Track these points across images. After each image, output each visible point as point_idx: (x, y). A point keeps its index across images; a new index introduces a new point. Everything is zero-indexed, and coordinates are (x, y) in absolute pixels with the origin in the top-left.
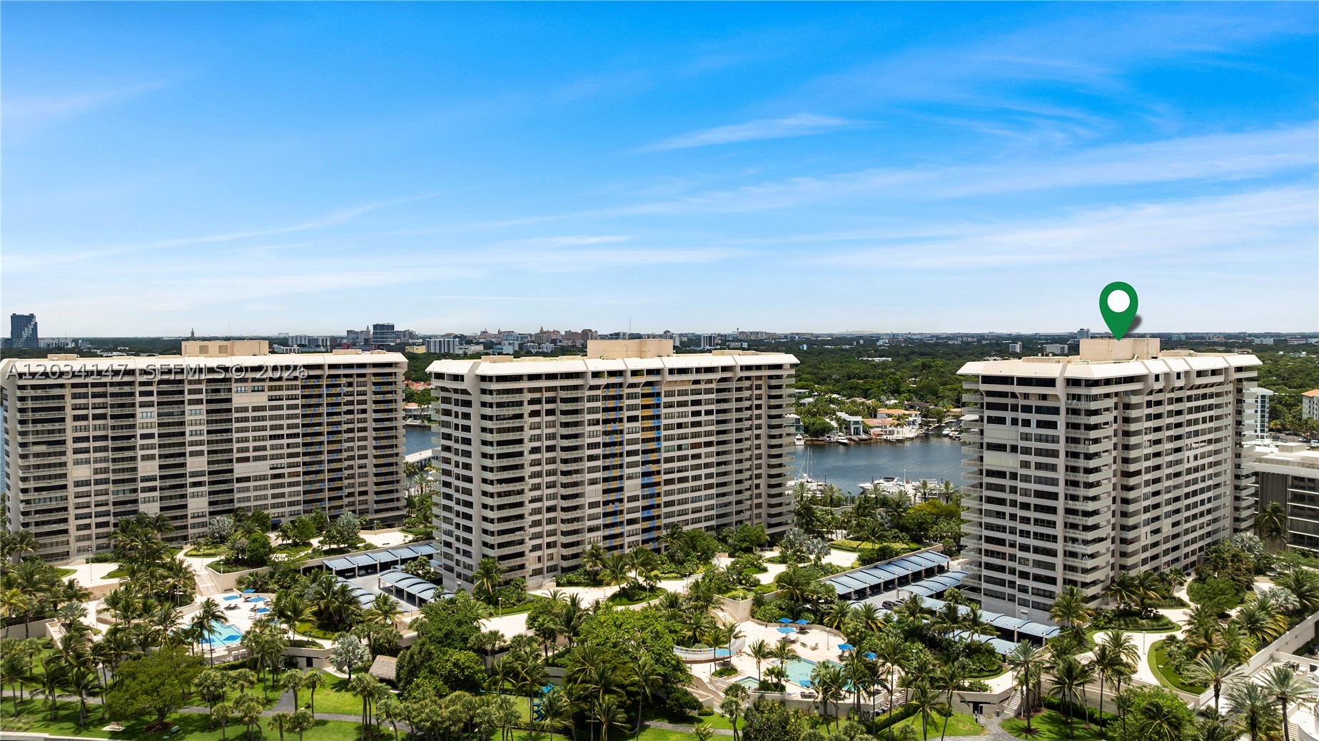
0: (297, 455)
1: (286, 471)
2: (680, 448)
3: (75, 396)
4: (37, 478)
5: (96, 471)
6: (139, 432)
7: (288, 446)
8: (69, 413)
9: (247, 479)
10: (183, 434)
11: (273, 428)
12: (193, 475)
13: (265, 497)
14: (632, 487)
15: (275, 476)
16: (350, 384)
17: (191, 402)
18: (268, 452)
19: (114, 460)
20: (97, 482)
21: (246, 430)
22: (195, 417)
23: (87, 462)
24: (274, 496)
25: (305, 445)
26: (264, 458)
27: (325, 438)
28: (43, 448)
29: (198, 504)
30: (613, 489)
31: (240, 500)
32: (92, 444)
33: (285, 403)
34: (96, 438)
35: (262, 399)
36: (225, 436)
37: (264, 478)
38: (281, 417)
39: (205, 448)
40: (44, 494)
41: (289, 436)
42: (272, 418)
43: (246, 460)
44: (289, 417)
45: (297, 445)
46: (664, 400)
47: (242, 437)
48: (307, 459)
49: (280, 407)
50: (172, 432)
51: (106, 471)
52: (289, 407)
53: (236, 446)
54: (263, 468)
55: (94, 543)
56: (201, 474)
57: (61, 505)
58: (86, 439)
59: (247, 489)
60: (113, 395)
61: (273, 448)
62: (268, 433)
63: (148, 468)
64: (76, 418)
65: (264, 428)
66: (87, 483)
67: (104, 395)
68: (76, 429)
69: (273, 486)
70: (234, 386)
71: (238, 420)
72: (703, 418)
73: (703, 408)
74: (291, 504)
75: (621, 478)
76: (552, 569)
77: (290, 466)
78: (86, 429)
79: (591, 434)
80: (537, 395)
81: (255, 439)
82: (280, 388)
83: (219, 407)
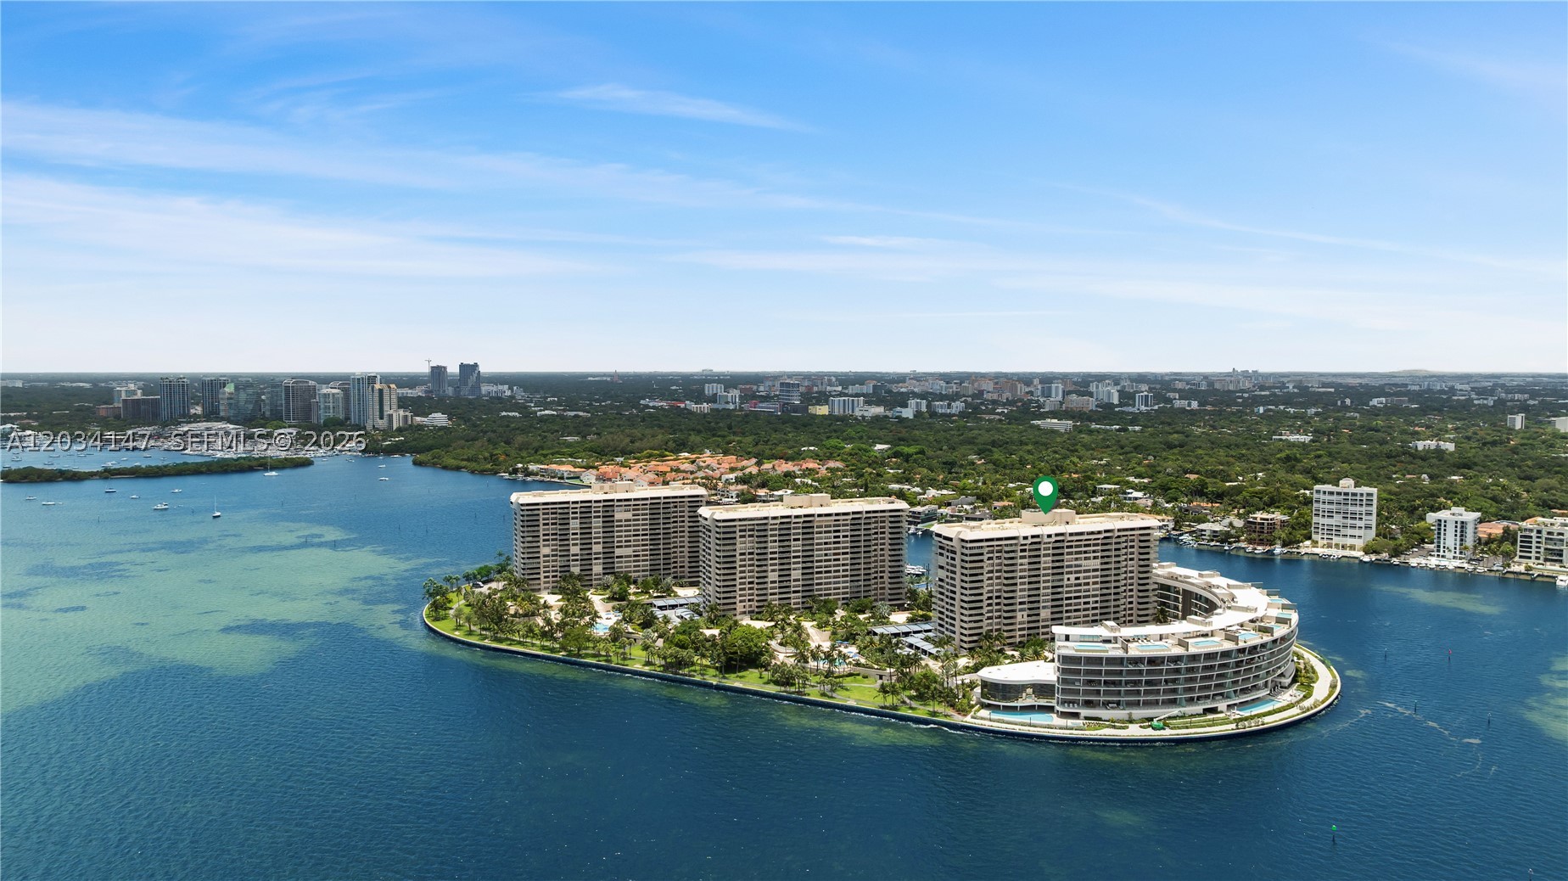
0: (646, 545)
1: (641, 553)
2: (826, 555)
3: (544, 514)
4: (528, 553)
5: (552, 550)
6: (572, 532)
7: (642, 540)
8: (542, 522)
9: (621, 557)
10: (591, 533)
11: (634, 530)
12: (595, 554)
13: (630, 567)
14: (796, 574)
15: (635, 556)
16: (676, 507)
17: (595, 517)
18: (632, 543)
19: (560, 545)
20: (553, 556)
21: (621, 531)
22: (597, 524)
23: (548, 545)
24: (635, 566)
25: (651, 540)
26: (630, 546)
27: (661, 536)
28: (530, 539)
29: (597, 569)
30: (785, 574)
31: (618, 567)
32: (551, 537)
33: (641, 517)
34: (552, 534)
35: (629, 515)
36: (611, 534)
37: (630, 556)
38: (638, 525)
39: (601, 540)
40: (531, 561)
41: (643, 535)
42: (634, 525)
43: (621, 547)
44: (643, 525)
45: (646, 540)
46: (816, 530)
47: (620, 535)
48: (652, 547)
49: (638, 520)
50: (586, 532)
51: (556, 550)
52: (643, 520)
53: (616, 539)
54: (629, 551)
55: (551, 585)
56: (599, 553)
57: (538, 566)
58: (548, 535)
59: (621, 562)
60: (560, 514)
61: (634, 541)
62: (632, 533)
63: (575, 550)
64: (544, 524)
65: (630, 531)
66: (548, 556)
67: (556, 513)
68: (544, 530)
69: (634, 561)
70: (616, 509)
71: (617, 526)
72: (841, 539)
73: (841, 534)
74: (643, 571)
75: (790, 569)
76: (749, 612)
77: (643, 550)
78: (548, 530)
79: (773, 547)
80: (744, 528)
81: (626, 536)
82: (638, 510)
83: (608, 520)
